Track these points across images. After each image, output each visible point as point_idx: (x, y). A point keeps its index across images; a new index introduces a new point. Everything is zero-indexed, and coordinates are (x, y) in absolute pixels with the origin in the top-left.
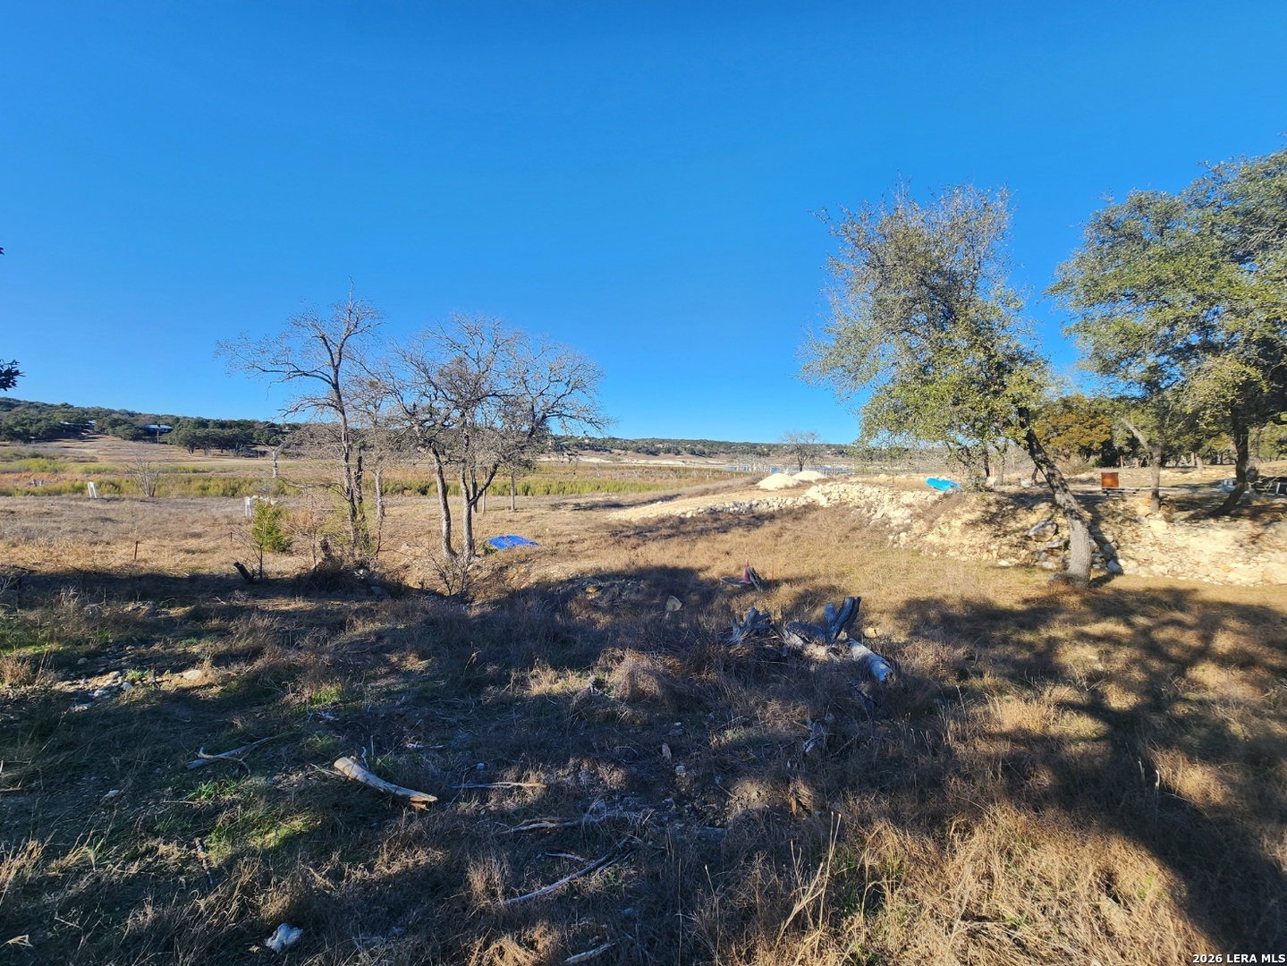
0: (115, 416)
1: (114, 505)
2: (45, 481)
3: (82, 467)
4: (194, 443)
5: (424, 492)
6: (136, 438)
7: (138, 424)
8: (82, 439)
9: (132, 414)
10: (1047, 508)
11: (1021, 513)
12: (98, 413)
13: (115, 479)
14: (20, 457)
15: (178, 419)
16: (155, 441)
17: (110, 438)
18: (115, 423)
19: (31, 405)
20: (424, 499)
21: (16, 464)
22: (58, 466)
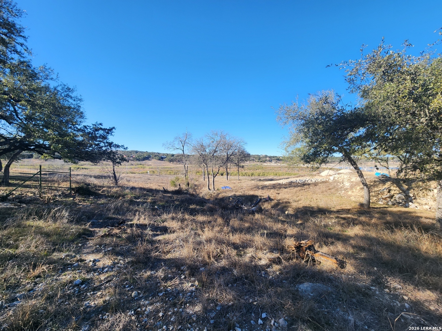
0: (155, 154)
1: (152, 176)
2: (142, 170)
3: (148, 167)
4: (171, 161)
5: (222, 175)
6: (159, 160)
7: (160, 156)
8: (149, 160)
9: (159, 153)
10: (390, 184)
11: (381, 185)
12: (153, 153)
13: (153, 170)
14: (138, 165)
15: (168, 154)
16: (163, 160)
17: (154, 159)
18: (155, 156)
19: (141, 152)
20: (222, 177)
21: (137, 166)
22: (144, 167)
